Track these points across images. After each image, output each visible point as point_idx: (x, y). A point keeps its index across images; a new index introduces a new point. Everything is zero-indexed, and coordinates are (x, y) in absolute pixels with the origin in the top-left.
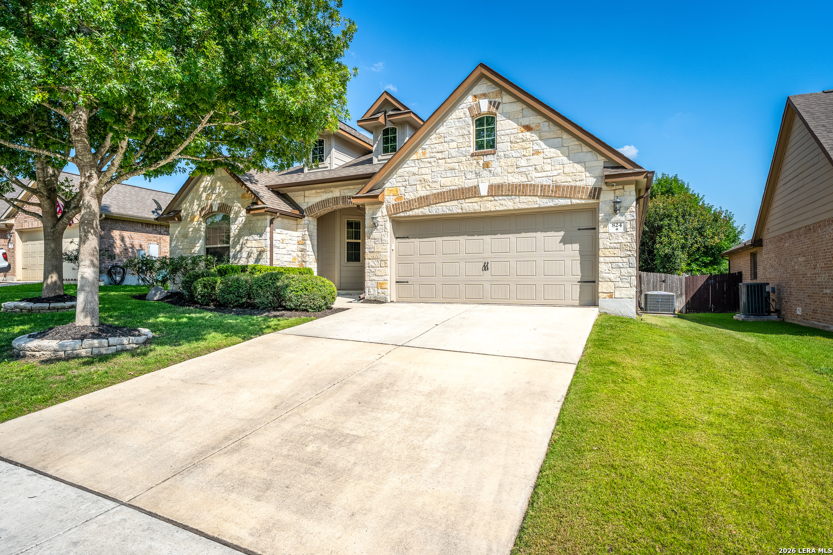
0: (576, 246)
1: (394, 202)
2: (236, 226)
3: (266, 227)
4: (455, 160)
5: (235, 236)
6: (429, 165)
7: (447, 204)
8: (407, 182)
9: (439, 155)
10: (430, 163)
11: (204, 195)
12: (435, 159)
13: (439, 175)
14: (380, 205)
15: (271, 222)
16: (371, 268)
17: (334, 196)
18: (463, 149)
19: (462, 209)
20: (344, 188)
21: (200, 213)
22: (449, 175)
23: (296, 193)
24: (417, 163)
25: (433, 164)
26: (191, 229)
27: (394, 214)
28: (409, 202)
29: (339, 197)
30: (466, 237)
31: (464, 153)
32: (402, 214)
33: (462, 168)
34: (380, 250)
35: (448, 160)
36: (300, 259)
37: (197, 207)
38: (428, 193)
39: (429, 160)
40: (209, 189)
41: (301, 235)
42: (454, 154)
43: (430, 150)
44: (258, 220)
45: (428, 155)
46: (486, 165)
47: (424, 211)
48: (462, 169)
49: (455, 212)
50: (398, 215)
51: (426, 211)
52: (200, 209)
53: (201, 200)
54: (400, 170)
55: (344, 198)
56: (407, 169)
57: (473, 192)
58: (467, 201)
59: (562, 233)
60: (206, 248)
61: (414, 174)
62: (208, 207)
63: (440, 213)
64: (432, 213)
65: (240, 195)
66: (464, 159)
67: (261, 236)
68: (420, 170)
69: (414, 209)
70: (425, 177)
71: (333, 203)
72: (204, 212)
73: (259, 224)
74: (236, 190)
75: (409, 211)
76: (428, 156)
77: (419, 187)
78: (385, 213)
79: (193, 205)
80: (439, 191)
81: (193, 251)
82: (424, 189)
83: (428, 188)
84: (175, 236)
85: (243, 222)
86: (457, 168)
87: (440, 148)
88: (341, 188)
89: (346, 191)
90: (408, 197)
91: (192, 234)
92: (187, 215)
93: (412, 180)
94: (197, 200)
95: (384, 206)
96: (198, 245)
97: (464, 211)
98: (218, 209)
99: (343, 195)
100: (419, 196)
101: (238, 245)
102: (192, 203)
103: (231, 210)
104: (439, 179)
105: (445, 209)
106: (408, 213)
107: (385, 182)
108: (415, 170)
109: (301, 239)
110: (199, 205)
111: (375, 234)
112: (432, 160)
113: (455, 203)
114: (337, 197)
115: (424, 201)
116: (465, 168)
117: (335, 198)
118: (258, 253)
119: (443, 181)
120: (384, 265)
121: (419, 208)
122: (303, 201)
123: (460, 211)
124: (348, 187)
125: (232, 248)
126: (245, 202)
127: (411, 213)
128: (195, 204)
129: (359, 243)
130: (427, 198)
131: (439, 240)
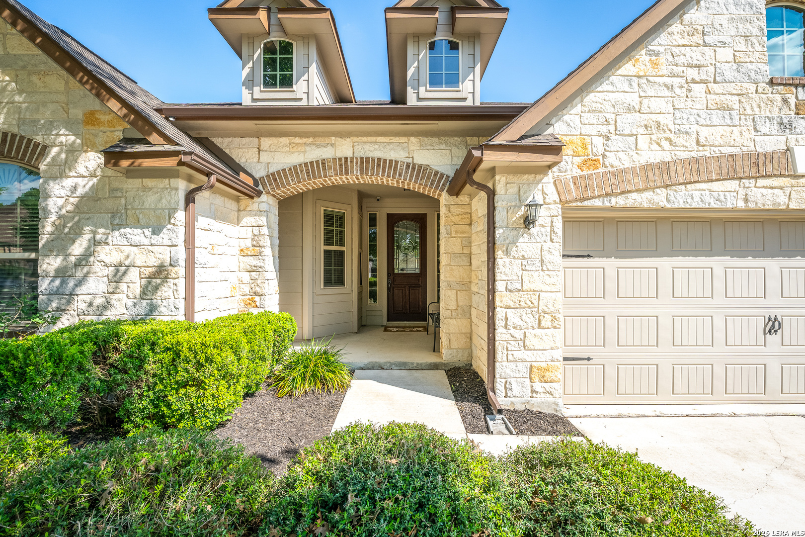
1: (577, 172)
3: (175, 210)
4: (731, 88)
6: (667, 93)
7: (716, 186)
8: (612, 128)
9: (692, 73)
10: (670, 88)
12: (683, 81)
13: (692, 119)
14: (538, 177)
15: (190, 198)
16: (512, 331)
17: (339, 155)
18: (749, 66)
19: (746, 200)
20: (365, 139)
22: (716, 120)
23: (238, 140)
24: (635, 85)
25: (678, 91)
27: (576, 200)
28: (619, 174)
29: (352, 159)
30: (727, 260)
31: (753, 74)
32: (597, 203)
33: (748, 108)
34: (537, 286)
35: (712, 86)
36: (247, 289)
38: (667, 157)
39: (668, 81)
41: (250, 235)
42: (729, 75)
43: (670, 58)
44: (145, 189)
45: (664, 70)
47: (656, 198)
48: (749, 111)
49: (729, 206)
50: (587, 203)
51: (659, 198)
54: (592, 95)
55: (364, 162)
56: (611, 96)
57: (777, 164)
61: (630, 110)
63: (695, 205)
64: (676, 205)
65: (77, 113)
66: (752, 87)
67: (156, 231)
68: (645, 101)
69: (630, 192)
70: (661, 118)
71: (335, 170)
73: (150, 200)
74: (63, 98)
75: (617, 195)
76: (665, 72)
77: (643, 142)
78: (553, 196)
80: (694, 154)
82: (655, 146)
83: (666, 145)
86: (737, 106)
87: (695, 55)
88: (355, 139)
89: (367, 147)
90: (616, 163)
93: (627, 122)
95: (549, 178)
97: (752, 206)
99: (360, 153)
100: (643, 162)
103: (42, 154)
104: (695, 128)
105: (707, 198)
106: (613, 200)
107: (553, 121)
108: (633, 99)
109: (249, 243)
111: (526, 245)
112: (676, 81)
113: (733, 185)
114: (346, 159)
115: (658, 174)
116: (757, 110)
117: (340, 159)
118: (144, 281)
119: (704, 132)
120: (549, 324)
121: (646, 189)
122: (256, 160)
123: (741, 204)
124: (373, 139)
126: (96, 135)
127: (620, 201)
129: (342, 253)
130: (664, 168)
131: (665, 264)
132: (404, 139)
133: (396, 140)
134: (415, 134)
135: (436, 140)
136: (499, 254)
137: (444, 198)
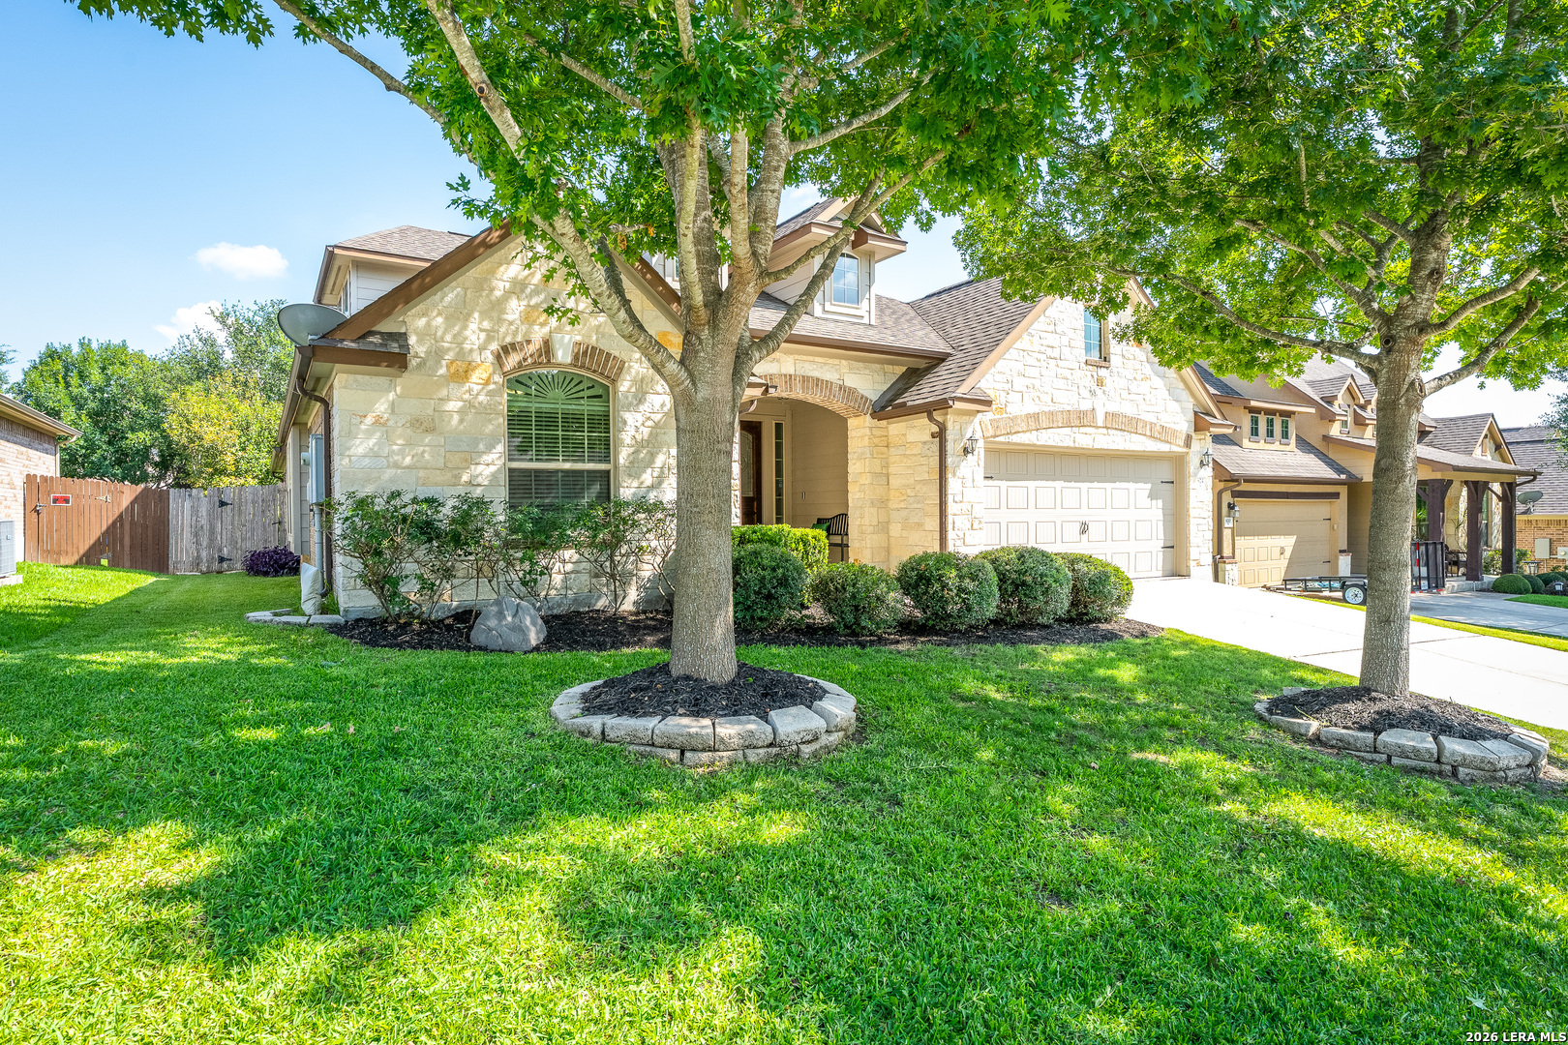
0: (1160, 502)
1: (991, 416)
2: (640, 417)
4: (1067, 364)
5: (639, 445)
6: (1037, 364)
7: (1060, 431)
8: (1010, 386)
9: (1049, 352)
10: (1039, 361)
11: (515, 308)
12: (1045, 356)
13: (1049, 383)
14: (971, 419)
16: (958, 532)
17: (784, 371)
18: (1076, 350)
19: (1074, 442)
21: (498, 357)
22: (1060, 386)
24: (1022, 357)
25: (1042, 363)
26: (453, 405)
27: (992, 437)
28: (1014, 419)
29: (795, 376)
30: (1064, 483)
31: (1078, 356)
32: (1001, 439)
34: (971, 499)
35: (1058, 362)
37: (483, 336)
38: (1038, 409)
39: (1038, 355)
40: (536, 292)
42: (1067, 355)
43: (1038, 340)
46: (1100, 383)
47: (1032, 438)
48: (1076, 381)
49: (1066, 444)
50: (997, 439)
51: (1034, 438)
52: (494, 346)
53: (500, 321)
55: (805, 379)
57: (1082, 419)
58: (1082, 430)
59: (1149, 486)
60: (511, 470)
61: (1019, 374)
62: (532, 348)
63: (1050, 444)
64: (1042, 443)
66: (1077, 365)
68: (1027, 369)
69: (1019, 432)
70: (1034, 382)
72: (512, 361)
75: (1013, 434)
77: (1026, 397)
78: (980, 433)
79: (465, 327)
80: (1051, 409)
81: (465, 478)
82: (1032, 401)
83: (1037, 401)
84: (369, 420)
85: (666, 409)
86: (1070, 377)
90: (1012, 411)
91: (461, 421)
92: (438, 354)
93: (1017, 383)
94: (484, 315)
95: (978, 421)
96: (488, 458)
97: (1076, 445)
98: (576, 357)
99: (801, 372)
100: (1026, 412)
101: (649, 471)
102: (459, 315)
103: (621, 369)
104: (1051, 390)
105: (1057, 439)
106: (1011, 437)
108: (1021, 367)
110: (490, 336)
111: (964, 469)
114: (790, 376)
116: (1079, 381)
117: (785, 376)
119: (1055, 394)
120: (977, 526)
121: (1027, 431)
123: (1072, 444)
124: (811, 358)
125: (630, 475)
127: (1015, 439)
128: (473, 326)
130: (1036, 416)
131: (1032, 484)
132: (837, 361)
133: (830, 361)
134: (846, 358)
135: (861, 364)
136: (949, 475)
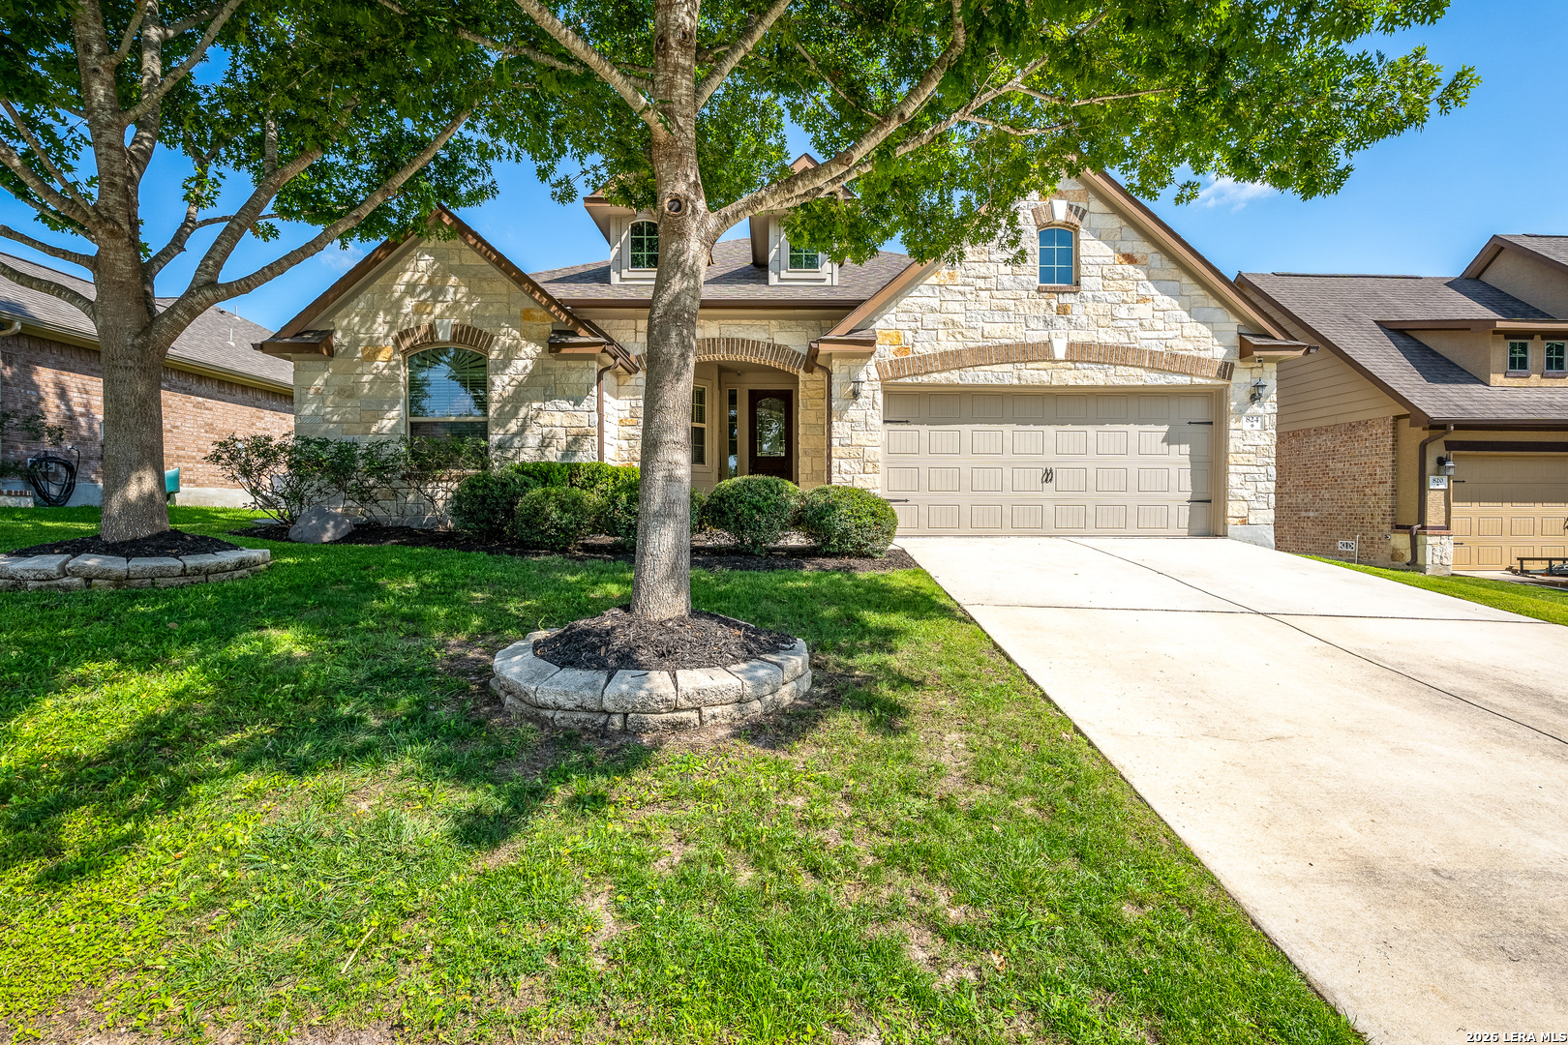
0: (1186, 448)
1: (893, 357)
2: (506, 379)
3: (592, 385)
4: (1008, 294)
5: (504, 401)
6: (960, 298)
7: (996, 368)
8: (919, 324)
9: (980, 283)
10: (963, 294)
11: (409, 304)
12: (973, 288)
13: (979, 317)
14: (864, 361)
15: (600, 378)
16: (844, 475)
17: (707, 336)
18: (1022, 277)
19: (1019, 379)
20: (730, 322)
21: (396, 341)
22: (997, 319)
23: (616, 322)
24: (937, 292)
25: (969, 296)
26: (366, 378)
27: (892, 378)
28: (923, 359)
29: (719, 339)
30: (1014, 426)
31: (1025, 284)
32: (908, 380)
33: (1021, 309)
34: (863, 442)
35: (995, 293)
36: (626, 456)
37: (387, 327)
38: (960, 346)
39: (962, 288)
40: (424, 291)
41: (628, 407)
42: (1007, 284)
43: (964, 272)
44: (569, 368)
45: (959, 281)
46: (1063, 310)
47: (952, 377)
48: (1022, 312)
49: (1007, 383)
50: (899, 381)
51: (953, 377)
52: (395, 333)
53: (398, 314)
54: (904, 301)
55: (730, 342)
56: (919, 300)
57: (1040, 352)
58: (1030, 365)
59: (1166, 428)
60: (412, 424)
61: (933, 310)
62: (422, 331)
63: (981, 382)
64: (966, 382)
65: (516, 310)
66: (1025, 294)
67: (577, 403)
68: (944, 304)
69: (932, 372)
70: (956, 318)
71: (704, 349)
72: (408, 342)
73: (574, 377)
74: (506, 299)
75: (922, 375)
76: (959, 282)
77: (942, 335)
78: (874, 375)
79: (374, 322)
80: (980, 344)
81: (374, 429)
82: (951, 338)
83: (959, 337)
84: (312, 391)
85: (528, 371)
86: (1013, 308)
87: (983, 270)
88: (722, 322)
89: (734, 329)
90: (921, 351)
91: (370, 389)
92: (355, 343)
93: (930, 320)
94: (387, 312)
95: (872, 362)
96: (390, 415)
97: (1023, 383)
98: (454, 336)
99: (726, 334)
100: (942, 350)
101: (514, 421)
102: (369, 317)
103: (490, 341)
104: (981, 324)
105: (990, 377)
106: (920, 378)
107: (875, 319)
108: (935, 303)
109: (627, 414)
110: (392, 325)
111: (854, 412)
112: (967, 289)
113: (1008, 367)
114: (714, 339)
115: (952, 359)
116: (1027, 311)
117: (708, 340)
118: (570, 438)
119: (988, 328)
120: (871, 470)
121: (943, 371)
122: (633, 340)
123: (1016, 382)
124: (737, 322)
125: (497, 425)
126: (531, 328)
127: (925, 379)
128: (380, 320)
129: (702, 430)
130: (957, 354)
131: (966, 429)
132: (765, 322)
133: (758, 322)
134: (775, 318)
135: (793, 323)
136: (834, 419)
137: (802, 375)
